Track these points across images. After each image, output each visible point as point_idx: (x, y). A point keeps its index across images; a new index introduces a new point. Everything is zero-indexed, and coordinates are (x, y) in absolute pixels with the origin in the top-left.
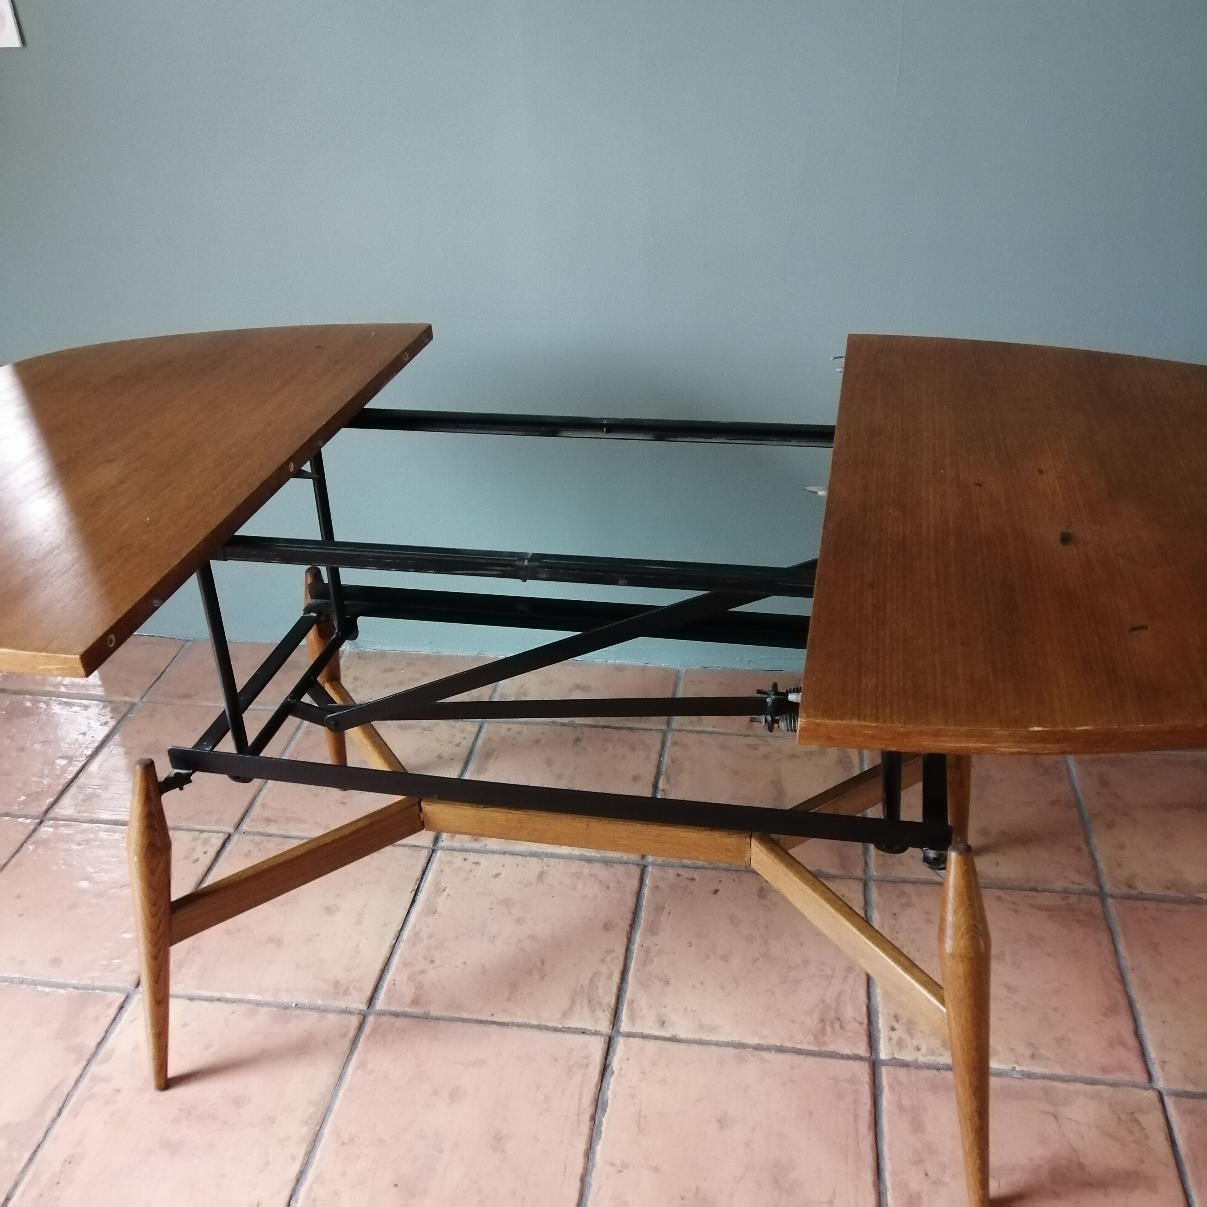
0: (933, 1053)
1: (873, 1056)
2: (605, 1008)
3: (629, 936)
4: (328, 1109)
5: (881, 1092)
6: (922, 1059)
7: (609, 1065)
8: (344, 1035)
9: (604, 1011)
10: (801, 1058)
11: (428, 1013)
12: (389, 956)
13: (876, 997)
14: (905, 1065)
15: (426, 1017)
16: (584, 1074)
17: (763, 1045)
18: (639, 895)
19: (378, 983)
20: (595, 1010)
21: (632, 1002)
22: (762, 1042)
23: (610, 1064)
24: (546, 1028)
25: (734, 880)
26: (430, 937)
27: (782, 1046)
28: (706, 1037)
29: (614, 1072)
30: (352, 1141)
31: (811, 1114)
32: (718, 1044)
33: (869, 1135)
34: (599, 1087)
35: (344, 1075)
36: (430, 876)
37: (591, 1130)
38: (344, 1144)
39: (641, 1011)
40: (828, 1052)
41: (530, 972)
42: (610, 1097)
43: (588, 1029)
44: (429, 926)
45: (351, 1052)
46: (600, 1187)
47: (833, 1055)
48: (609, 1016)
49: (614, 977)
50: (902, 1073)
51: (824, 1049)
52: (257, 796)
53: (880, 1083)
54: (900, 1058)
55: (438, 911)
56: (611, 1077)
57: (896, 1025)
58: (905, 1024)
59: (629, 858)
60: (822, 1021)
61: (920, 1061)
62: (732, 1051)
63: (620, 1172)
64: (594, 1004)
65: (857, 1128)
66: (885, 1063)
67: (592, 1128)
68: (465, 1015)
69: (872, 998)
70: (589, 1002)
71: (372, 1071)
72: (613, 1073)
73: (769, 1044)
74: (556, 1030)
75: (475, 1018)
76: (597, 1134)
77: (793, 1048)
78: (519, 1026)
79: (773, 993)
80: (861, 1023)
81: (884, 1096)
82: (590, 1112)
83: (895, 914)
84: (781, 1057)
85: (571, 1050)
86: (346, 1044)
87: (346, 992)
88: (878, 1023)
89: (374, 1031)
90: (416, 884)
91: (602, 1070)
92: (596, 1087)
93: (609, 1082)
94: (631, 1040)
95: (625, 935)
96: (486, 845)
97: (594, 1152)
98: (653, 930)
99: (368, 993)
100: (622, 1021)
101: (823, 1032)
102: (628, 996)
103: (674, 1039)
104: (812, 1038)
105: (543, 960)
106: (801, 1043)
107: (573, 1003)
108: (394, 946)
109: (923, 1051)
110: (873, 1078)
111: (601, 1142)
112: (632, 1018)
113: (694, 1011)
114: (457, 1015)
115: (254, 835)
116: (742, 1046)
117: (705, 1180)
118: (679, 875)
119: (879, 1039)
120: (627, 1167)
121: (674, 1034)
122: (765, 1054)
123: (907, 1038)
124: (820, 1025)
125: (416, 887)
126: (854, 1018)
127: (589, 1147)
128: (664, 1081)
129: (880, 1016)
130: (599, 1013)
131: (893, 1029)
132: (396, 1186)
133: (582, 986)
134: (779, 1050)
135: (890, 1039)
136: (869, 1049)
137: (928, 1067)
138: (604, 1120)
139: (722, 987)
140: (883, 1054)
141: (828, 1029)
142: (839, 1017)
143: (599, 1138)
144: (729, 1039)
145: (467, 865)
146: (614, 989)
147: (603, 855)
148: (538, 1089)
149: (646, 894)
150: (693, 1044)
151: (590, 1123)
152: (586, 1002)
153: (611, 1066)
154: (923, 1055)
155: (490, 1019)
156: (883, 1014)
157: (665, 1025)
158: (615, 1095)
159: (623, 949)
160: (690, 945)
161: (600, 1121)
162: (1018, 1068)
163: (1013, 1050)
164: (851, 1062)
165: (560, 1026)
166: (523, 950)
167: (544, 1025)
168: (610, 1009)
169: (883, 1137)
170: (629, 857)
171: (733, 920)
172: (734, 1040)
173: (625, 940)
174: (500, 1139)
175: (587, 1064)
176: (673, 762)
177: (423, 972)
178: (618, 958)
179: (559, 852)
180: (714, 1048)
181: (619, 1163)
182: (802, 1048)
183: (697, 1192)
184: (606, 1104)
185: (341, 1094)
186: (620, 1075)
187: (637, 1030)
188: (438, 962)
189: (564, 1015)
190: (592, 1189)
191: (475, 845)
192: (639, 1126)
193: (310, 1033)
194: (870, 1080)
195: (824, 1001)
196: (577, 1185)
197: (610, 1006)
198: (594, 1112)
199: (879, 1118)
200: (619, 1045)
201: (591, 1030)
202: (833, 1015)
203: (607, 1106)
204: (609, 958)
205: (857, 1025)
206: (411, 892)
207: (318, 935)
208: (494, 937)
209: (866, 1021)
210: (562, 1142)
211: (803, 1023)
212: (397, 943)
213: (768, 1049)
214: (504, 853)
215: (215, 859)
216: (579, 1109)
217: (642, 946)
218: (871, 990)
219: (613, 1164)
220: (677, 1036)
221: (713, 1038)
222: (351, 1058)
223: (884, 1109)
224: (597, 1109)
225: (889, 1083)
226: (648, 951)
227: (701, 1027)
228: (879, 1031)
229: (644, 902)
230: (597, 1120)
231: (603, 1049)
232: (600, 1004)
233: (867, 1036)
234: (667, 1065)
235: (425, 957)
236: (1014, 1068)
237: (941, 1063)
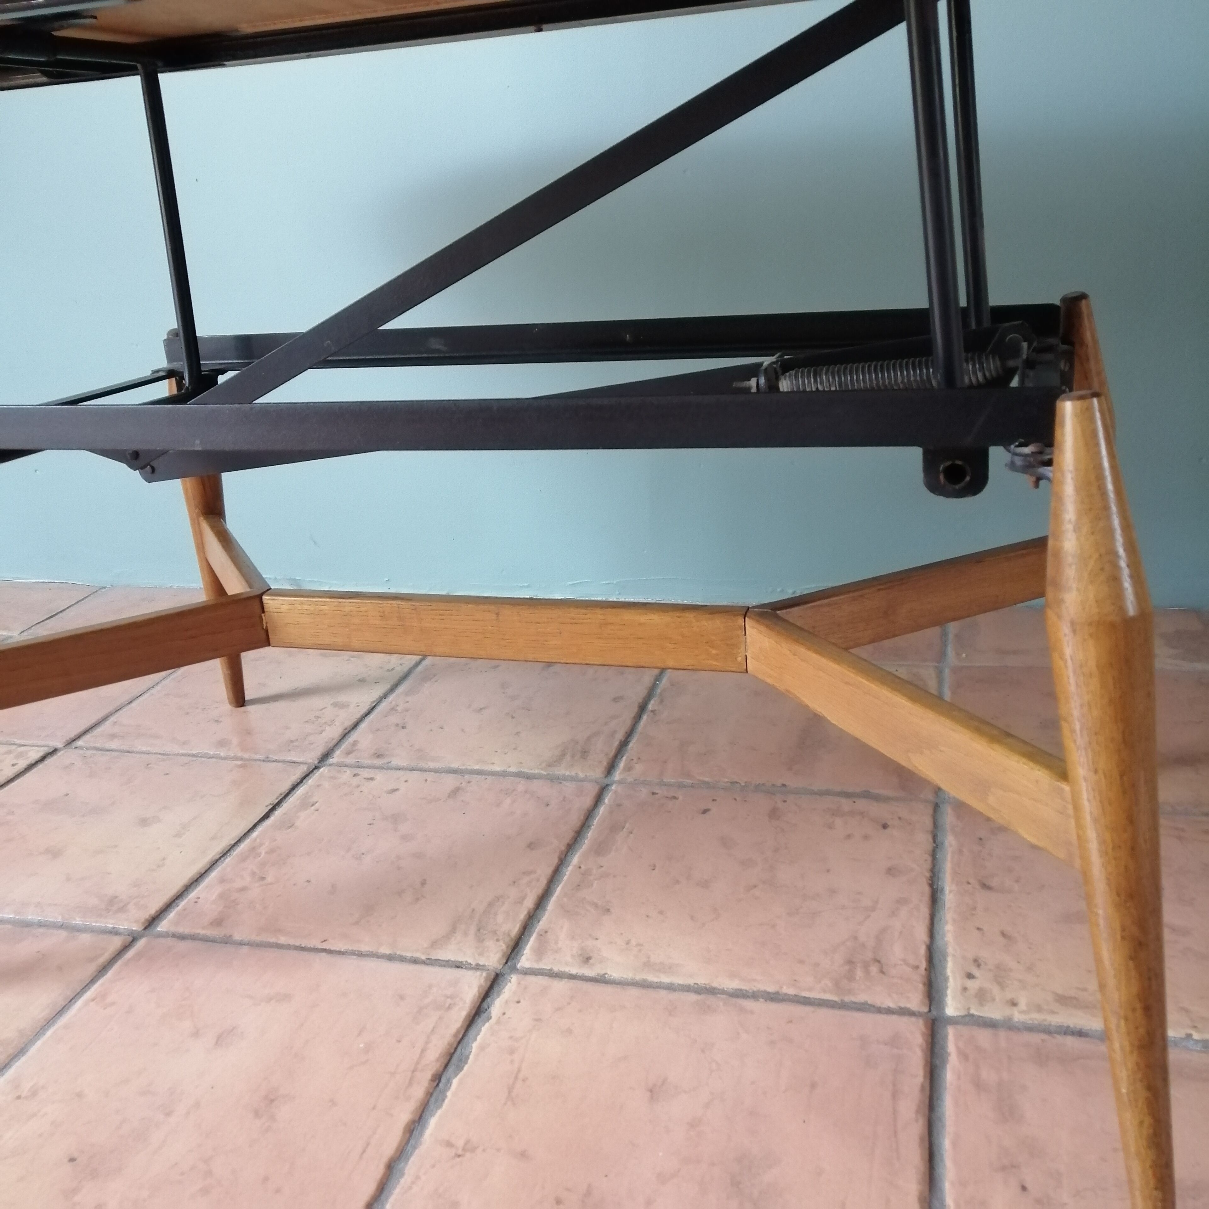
0: (1039, 1009)
1: (934, 1013)
2: (501, 937)
3: (563, 857)
4: (22, 1051)
5: (944, 1062)
6: (1018, 1017)
7: (486, 1010)
8: (91, 960)
9: (498, 940)
10: (808, 1009)
11: (230, 936)
12: (203, 872)
13: (944, 936)
14: (991, 1024)
15: (227, 941)
16: (441, 1018)
17: (746, 991)
18: (589, 814)
19: (174, 901)
20: (484, 940)
21: (546, 932)
22: (744, 986)
23: (489, 1008)
24: (402, 959)
25: (735, 799)
26: (271, 851)
27: (777, 993)
28: (652, 978)
29: (491, 1017)
30: (34, 1093)
31: (813, 1086)
32: (670, 988)
33: (917, 1121)
34: (461, 1036)
35: (68, 1009)
36: (301, 791)
37: (427, 1094)
38: (19, 1097)
39: (556, 943)
40: (856, 1003)
41: (400, 893)
42: (474, 1050)
43: (466, 962)
44: (276, 840)
45: (93, 981)
46: (418, 1177)
47: (863, 1007)
48: (504, 947)
49: (525, 902)
50: (984, 1037)
51: (847, 999)
52: (111, 715)
53: (944, 1048)
54: (981, 1015)
55: (296, 825)
56: (484, 1025)
57: (975, 972)
58: (990, 970)
59: (586, 776)
60: (850, 962)
61: (1016, 1020)
62: (693, 997)
63: (459, 1156)
64: (485, 932)
65: (895, 1112)
66: (953, 1021)
67: (431, 1091)
68: (282, 940)
69: (938, 937)
70: (479, 930)
71: (113, 1004)
72: (489, 1018)
73: (755, 989)
74: (415, 961)
75: (297, 944)
76: (436, 1100)
77: (796, 995)
78: (361, 955)
79: (773, 926)
80: (917, 967)
81: (949, 1067)
82: (435, 1069)
83: (981, 839)
84: (774, 1007)
85: (430, 986)
86: (91, 969)
87: (123, 909)
88: (945, 968)
89: (139, 955)
90: (277, 799)
91: (472, 1015)
92: (455, 1035)
93: (480, 1030)
94: (532, 979)
95: (557, 855)
96: (390, 762)
97: (424, 1128)
98: (600, 849)
99: (153, 910)
100: (523, 955)
101: (850, 976)
102: (543, 924)
103: (601, 980)
104: (830, 984)
105: (425, 880)
106: (810, 989)
107: (453, 930)
108: (216, 861)
109: (1023, 1005)
110: (930, 1040)
111: (439, 1112)
112: (540, 953)
113: (641, 945)
114: (273, 940)
115: (87, 749)
116: (711, 992)
117: (606, 1176)
118: (653, 794)
119: (947, 988)
120: (473, 1150)
121: (602, 972)
122: (748, 1004)
123: (996, 990)
124: (847, 968)
125: (277, 801)
126: (904, 960)
127: (417, 1119)
128: (570, 1031)
129: (950, 959)
130: (490, 943)
131: (970, 976)
132: (72, 1160)
133: (473, 910)
134: (772, 998)
135: (965, 989)
136: (927, 1002)
137: (1030, 1029)
138: (455, 1082)
139: (692, 918)
140: (951, 1008)
141: (859, 973)
142: (878, 959)
143: (439, 1107)
144: (691, 982)
145: (355, 781)
146: (522, 916)
147: (551, 773)
148: (359, 1034)
149: (601, 812)
150: (630, 987)
151: (429, 1084)
152: (473, 930)
153: (488, 1010)
154: (1022, 1012)
155: (320, 946)
156: (954, 956)
157: (591, 961)
158: (482, 1048)
159: (549, 871)
160: (653, 868)
161: (449, 1082)
162: (1196, 1036)
163: (1186, 1011)
164: (894, 1017)
165: (423, 957)
166: (399, 868)
167: (399, 955)
168: (507, 940)
169: (943, 1126)
170: (588, 774)
171: (726, 842)
172: (699, 983)
173: (555, 861)
174: (272, 1101)
175: (450, 1004)
176: (672, 685)
177: (243, 889)
178: (538, 880)
179: (489, 769)
180: (663, 993)
181: (460, 1143)
182: (811, 996)
183: (588, 1193)
184: (464, 1060)
185: (49, 1033)
186: (498, 1022)
187: (545, 965)
188: (269, 879)
189: (434, 944)
190: (402, 1181)
191: (375, 762)
192: (510, 1093)
193: (43, 955)
194: (924, 1044)
195: (856, 938)
196: (377, 1171)
197: (509, 935)
198: (441, 1069)
199: (938, 1099)
200: (509, 984)
201: (471, 964)
202: (869, 955)
203: (466, 1063)
204: (526, 879)
205: (908, 970)
206: (267, 806)
207: (116, 846)
208: (363, 854)
209: (923, 965)
210: (374, 1108)
211: (817, 965)
212: (222, 859)
213: (755, 996)
214: (412, 770)
215: (23, 772)
216: (418, 1063)
217: (580, 867)
218: (936, 927)
219: (449, 1144)
220: (606, 976)
221: (666, 979)
222: (89, 988)
223: (948, 1085)
224: (449, 1066)
225: (958, 1048)
226: (586, 874)
227: (648, 965)
228: (946, 979)
229: (596, 821)
230: (443, 1080)
231: (480, 986)
232: (495, 932)
233: (924, 984)
234: (580, 1011)
235: (253, 874)
236: (1189, 1036)
237: (1053, 1024)
